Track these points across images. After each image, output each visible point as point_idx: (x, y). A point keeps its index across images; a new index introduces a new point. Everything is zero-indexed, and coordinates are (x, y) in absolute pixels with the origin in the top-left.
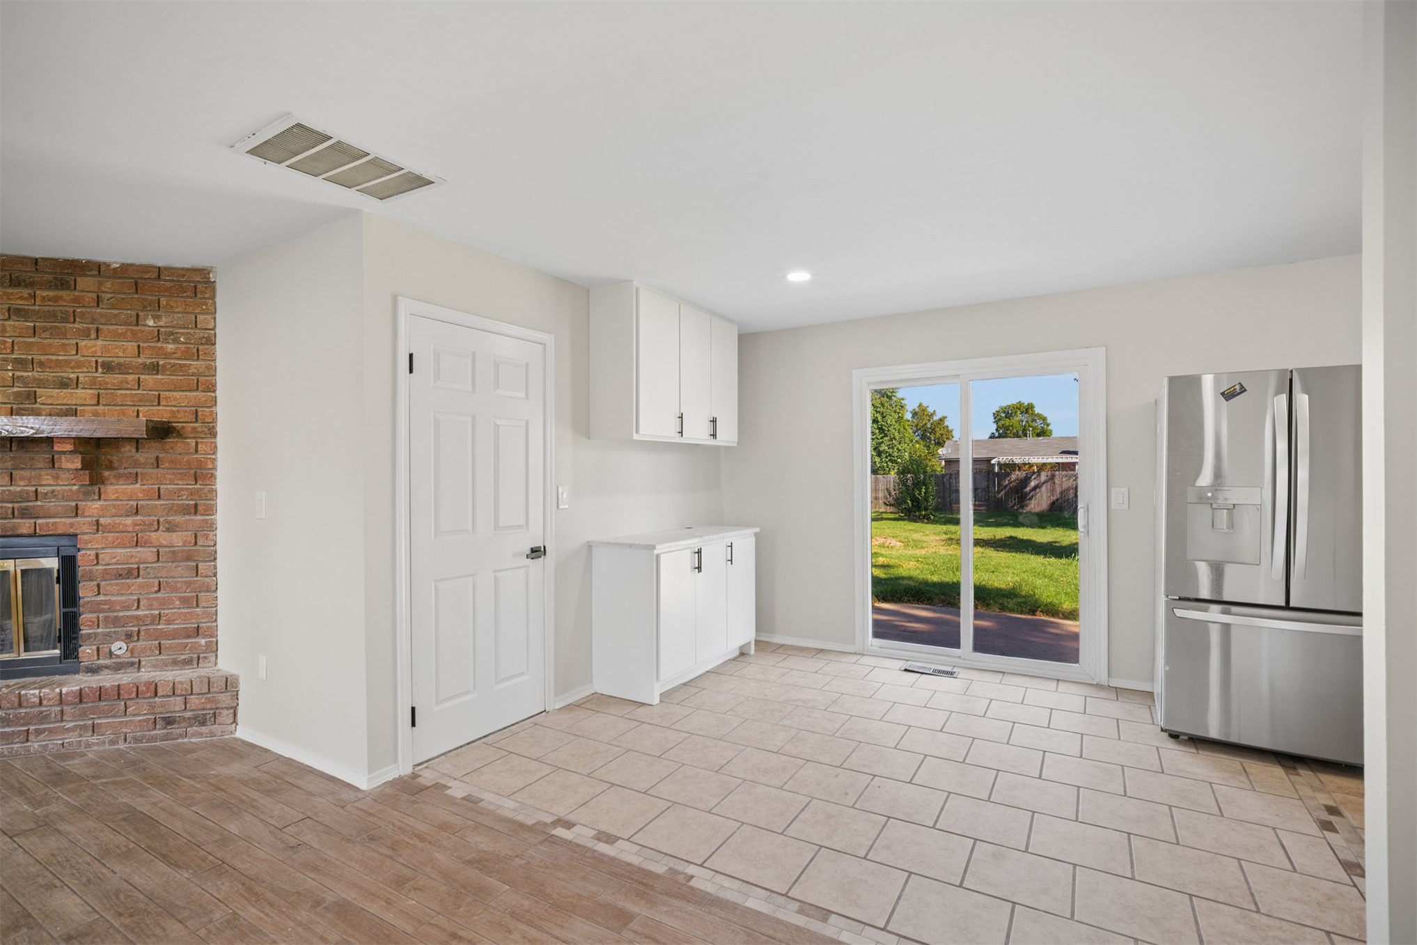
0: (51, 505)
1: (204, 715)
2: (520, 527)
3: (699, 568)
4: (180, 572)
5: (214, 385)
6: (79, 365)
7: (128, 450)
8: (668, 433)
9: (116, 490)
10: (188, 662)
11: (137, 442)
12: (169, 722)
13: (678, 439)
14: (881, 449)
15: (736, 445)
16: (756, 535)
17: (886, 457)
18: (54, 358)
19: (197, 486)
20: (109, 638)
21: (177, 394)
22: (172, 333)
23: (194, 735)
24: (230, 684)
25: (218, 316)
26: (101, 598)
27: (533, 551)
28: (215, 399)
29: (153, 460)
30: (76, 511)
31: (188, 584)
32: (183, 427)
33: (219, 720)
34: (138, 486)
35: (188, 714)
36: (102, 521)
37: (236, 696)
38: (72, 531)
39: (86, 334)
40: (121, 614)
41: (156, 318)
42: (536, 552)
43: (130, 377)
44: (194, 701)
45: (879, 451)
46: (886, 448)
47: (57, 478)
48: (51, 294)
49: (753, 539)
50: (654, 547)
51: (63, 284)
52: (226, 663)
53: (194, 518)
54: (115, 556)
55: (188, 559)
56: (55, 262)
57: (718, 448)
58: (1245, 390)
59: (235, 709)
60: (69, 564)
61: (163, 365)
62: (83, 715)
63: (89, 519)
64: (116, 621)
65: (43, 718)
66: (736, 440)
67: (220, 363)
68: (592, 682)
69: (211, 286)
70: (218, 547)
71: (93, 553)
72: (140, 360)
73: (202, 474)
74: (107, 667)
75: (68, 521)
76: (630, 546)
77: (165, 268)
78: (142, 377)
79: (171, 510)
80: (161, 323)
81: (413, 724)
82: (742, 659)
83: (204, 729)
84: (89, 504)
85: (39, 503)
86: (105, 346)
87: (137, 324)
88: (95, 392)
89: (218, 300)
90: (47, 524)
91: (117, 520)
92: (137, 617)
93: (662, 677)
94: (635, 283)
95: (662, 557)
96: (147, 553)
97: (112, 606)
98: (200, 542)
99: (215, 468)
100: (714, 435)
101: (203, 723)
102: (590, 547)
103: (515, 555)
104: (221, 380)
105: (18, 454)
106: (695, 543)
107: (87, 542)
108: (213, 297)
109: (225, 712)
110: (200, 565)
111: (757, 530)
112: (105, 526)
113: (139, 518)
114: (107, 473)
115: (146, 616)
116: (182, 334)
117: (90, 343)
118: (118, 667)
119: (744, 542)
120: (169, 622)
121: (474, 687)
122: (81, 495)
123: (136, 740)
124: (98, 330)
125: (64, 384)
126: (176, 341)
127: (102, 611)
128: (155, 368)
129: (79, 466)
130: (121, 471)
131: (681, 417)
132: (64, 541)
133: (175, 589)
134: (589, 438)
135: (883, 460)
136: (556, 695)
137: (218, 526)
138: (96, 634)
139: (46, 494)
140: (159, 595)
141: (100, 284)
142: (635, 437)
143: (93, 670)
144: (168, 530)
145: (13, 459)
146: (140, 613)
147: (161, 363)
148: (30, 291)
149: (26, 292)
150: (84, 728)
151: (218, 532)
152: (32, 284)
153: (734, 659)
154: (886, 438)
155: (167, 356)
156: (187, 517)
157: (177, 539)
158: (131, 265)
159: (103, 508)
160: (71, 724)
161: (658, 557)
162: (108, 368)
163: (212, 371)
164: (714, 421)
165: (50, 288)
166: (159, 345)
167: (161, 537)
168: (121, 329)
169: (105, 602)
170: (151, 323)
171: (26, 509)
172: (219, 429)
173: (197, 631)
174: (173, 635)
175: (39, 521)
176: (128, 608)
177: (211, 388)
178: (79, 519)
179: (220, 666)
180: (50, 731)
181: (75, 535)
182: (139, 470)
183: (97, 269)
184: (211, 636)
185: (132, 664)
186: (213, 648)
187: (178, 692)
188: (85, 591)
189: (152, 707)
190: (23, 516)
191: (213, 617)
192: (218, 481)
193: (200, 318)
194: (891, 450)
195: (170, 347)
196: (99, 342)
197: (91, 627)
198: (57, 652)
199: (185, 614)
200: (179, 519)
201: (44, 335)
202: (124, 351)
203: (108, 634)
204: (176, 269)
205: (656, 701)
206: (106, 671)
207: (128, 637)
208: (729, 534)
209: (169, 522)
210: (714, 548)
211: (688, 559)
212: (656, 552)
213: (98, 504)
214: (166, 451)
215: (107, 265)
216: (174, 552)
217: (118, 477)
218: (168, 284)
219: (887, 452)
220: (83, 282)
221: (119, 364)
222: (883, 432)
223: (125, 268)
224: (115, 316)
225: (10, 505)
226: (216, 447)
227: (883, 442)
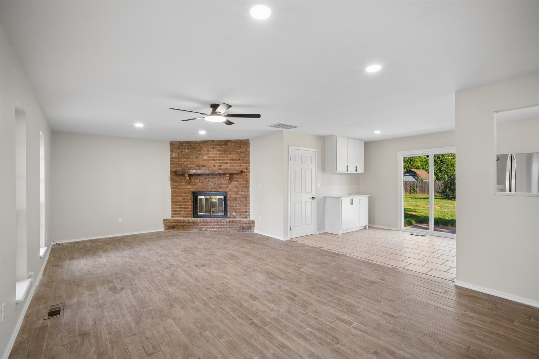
0: (224, 186)
1: (249, 228)
2: (310, 192)
3: (352, 204)
4: (243, 200)
5: (249, 162)
6: (228, 160)
7: (235, 176)
8: (344, 171)
9: (233, 183)
10: (245, 218)
11: (237, 174)
12: (243, 228)
13: (347, 172)
14: (442, 169)
15: (363, 173)
16: (369, 197)
17: (444, 173)
18: (224, 158)
19: (247, 183)
20: (232, 212)
21: (243, 165)
22: (243, 153)
23: (247, 231)
24: (253, 222)
25: (250, 149)
26: (231, 204)
27: (313, 197)
28: (249, 165)
29: (239, 178)
30: (227, 187)
31: (245, 202)
32: (244, 171)
33: (251, 229)
34: (237, 183)
35: (246, 227)
36: (231, 189)
37: (254, 225)
38: (227, 191)
39: (229, 154)
40: (234, 207)
41: (240, 150)
42: (313, 198)
43: (236, 162)
44: (247, 225)
45: (441, 170)
46: (444, 169)
47: (224, 181)
48: (224, 146)
49: (368, 198)
50: (340, 198)
51: (226, 145)
52: (251, 218)
53: (246, 189)
54: (233, 196)
55: (245, 197)
56: (224, 141)
57: (359, 174)
58: (499, 159)
59: (254, 227)
60: (225, 197)
61: (241, 159)
62: (230, 225)
63: (229, 189)
64: (233, 209)
65: (224, 225)
66: (363, 172)
67: (250, 158)
68: (325, 229)
69: (249, 143)
70: (250, 195)
71: (230, 195)
72: (237, 158)
73: (247, 180)
74: (232, 217)
75: (226, 189)
76: (335, 197)
77: (242, 140)
78: (238, 161)
79: (242, 187)
80: (241, 151)
81: (291, 230)
82: (364, 229)
83: (249, 230)
84: (229, 186)
85: (222, 186)
86: (232, 156)
87: (237, 151)
88: (230, 165)
89: (250, 145)
90: (224, 190)
91: (234, 189)
92: (236, 208)
93: (342, 229)
94: (336, 136)
95: (342, 200)
96: (238, 196)
97: (233, 206)
98: (247, 194)
99: (249, 179)
100: (357, 171)
101: (249, 229)
102: (325, 198)
103: (309, 198)
104: (251, 161)
105: (219, 177)
106: (351, 198)
107: (229, 193)
108: (249, 145)
109: (252, 227)
110: (247, 198)
111: (369, 196)
112: (232, 190)
113: (237, 189)
114: (232, 180)
115: (238, 208)
116: (244, 153)
117: (230, 155)
118: (234, 217)
119: (365, 199)
120: (242, 209)
121: (301, 225)
122: (228, 184)
123: (238, 231)
124: (231, 153)
125: (226, 163)
126: (243, 154)
127: (231, 206)
128: (239, 160)
129: (229, 179)
130: (234, 180)
131: (348, 167)
132: (225, 193)
133: (243, 203)
134: (325, 172)
135: (443, 174)
136: (317, 231)
137: (250, 191)
138: (230, 211)
139: (223, 184)
140: (240, 204)
141: (231, 144)
142: (336, 172)
143: (230, 218)
144: (242, 191)
145: (218, 177)
146: (237, 207)
147: (241, 158)
148: (221, 146)
149: (220, 146)
150: (230, 228)
151: (250, 192)
152: (221, 145)
153: (362, 229)
154: (444, 165)
155: (242, 157)
156: (245, 189)
157: (243, 193)
158: (236, 140)
159: (231, 187)
160: (228, 227)
161: (341, 200)
162: (232, 160)
163: (249, 159)
164: (357, 167)
165: (224, 145)
166: (240, 155)
167: (240, 192)
168: (235, 152)
169: (232, 205)
170: (239, 151)
171: (220, 187)
172: (250, 171)
173: (246, 212)
174: (242, 212)
175: (222, 189)
176: (235, 206)
177: (249, 163)
178: (228, 189)
179: (250, 219)
180: (225, 228)
181: (227, 192)
182: (237, 180)
183: (230, 141)
184: (249, 213)
185: (236, 217)
186: (249, 215)
187: (245, 223)
188: (228, 203)
189: (240, 225)
190: (219, 188)
191: (249, 209)
192: (250, 182)
193: (247, 149)
194: (446, 170)
195: (242, 155)
196: (231, 155)
197: (229, 209)
198: (223, 214)
199: (244, 208)
200: (243, 189)
201: (223, 154)
202: (235, 156)
203: (232, 211)
204: (243, 140)
205: (341, 234)
206: (232, 218)
207: (235, 212)
208: (360, 196)
209: (242, 190)
210: (356, 199)
211: (349, 202)
212: (341, 199)
213: (230, 186)
214: (241, 176)
215: (232, 140)
216: (243, 196)
217: (234, 181)
218: (242, 143)
219: (444, 171)
220: (229, 144)
221: (234, 159)
222: (443, 162)
223: (235, 140)
224: (234, 150)
225: (218, 186)
226: (250, 175)
227: (442, 167)
